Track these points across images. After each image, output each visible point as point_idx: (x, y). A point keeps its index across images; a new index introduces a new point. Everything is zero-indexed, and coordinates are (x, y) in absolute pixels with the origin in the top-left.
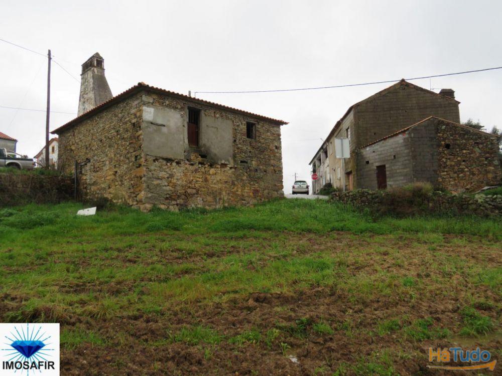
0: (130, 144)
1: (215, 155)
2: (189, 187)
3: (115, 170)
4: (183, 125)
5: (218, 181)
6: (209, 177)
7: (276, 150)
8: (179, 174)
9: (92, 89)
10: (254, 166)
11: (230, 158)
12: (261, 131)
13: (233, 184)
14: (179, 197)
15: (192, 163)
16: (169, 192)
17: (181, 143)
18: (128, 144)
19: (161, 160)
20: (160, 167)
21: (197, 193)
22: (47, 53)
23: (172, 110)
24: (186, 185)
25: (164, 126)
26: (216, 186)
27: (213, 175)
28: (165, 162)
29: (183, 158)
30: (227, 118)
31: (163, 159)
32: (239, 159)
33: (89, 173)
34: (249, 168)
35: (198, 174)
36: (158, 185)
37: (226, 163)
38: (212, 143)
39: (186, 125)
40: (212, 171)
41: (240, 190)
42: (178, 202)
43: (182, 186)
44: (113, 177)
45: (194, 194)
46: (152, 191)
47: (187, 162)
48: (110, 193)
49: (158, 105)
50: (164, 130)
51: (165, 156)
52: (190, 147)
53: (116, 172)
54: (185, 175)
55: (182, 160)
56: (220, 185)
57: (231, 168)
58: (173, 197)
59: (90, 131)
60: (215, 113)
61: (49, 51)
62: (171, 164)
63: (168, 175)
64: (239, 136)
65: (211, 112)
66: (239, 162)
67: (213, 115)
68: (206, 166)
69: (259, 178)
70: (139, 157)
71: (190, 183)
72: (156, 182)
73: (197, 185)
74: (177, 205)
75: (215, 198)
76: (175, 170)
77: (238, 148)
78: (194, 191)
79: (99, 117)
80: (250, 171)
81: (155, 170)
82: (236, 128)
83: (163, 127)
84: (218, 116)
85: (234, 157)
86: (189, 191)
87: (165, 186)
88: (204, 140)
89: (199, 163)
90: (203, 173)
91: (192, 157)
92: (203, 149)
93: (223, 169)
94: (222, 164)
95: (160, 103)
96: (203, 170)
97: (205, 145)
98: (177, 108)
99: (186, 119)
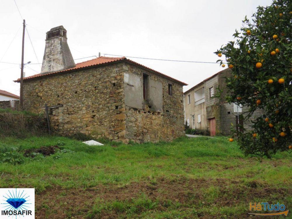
0: (110, 97)
1: (155, 106)
3: (93, 114)
4: (141, 86)
5: (156, 124)
6: (152, 121)
7: (181, 103)
8: (140, 119)
9: (59, 53)
10: (172, 114)
11: (161, 109)
12: (175, 90)
13: (163, 126)
14: (140, 134)
15: (145, 111)
16: (136, 131)
17: (140, 98)
18: (108, 97)
21: (148, 132)
23: (136, 76)
24: (143, 127)
25: (133, 86)
26: (155, 127)
27: (154, 120)
28: (133, 111)
29: (141, 108)
30: (160, 81)
31: (133, 108)
32: (165, 109)
33: (61, 114)
34: (170, 115)
35: (148, 119)
36: (131, 126)
37: (160, 112)
38: (154, 98)
40: (154, 117)
41: (166, 130)
42: (140, 138)
43: (141, 127)
44: (90, 119)
45: (146, 133)
46: (128, 130)
47: (143, 111)
48: (87, 130)
49: (130, 72)
50: (133, 89)
52: (144, 101)
53: (94, 116)
54: (142, 120)
56: (157, 127)
57: (162, 115)
59: (62, 84)
60: (155, 77)
61: (24, 21)
62: (136, 112)
63: (135, 120)
64: (165, 94)
65: (153, 77)
66: (165, 111)
67: (154, 79)
68: (151, 114)
69: (174, 122)
70: (119, 107)
71: (145, 125)
72: (130, 124)
73: (147, 127)
74: (139, 140)
75: (155, 135)
76: (138, 116)
77: (165, 102)
78: (146, 131)
79: (74, 75)
80: (170, 117)
81: (129, 116)
82: (164, 88)
84: (156, 79)
85: (163, 107)
86: (144, 130)
87: (134, 127)
88: (151, 96)
89: (148, 112)
90: (150, 118)
91: (145, 107)
92: (150, 102)
93: (158, 116)
94: (158, 112)
95: (131, 70)
96: (150, 116)
97: (151, 99)
98: (138, 74)
99: (142, 82)
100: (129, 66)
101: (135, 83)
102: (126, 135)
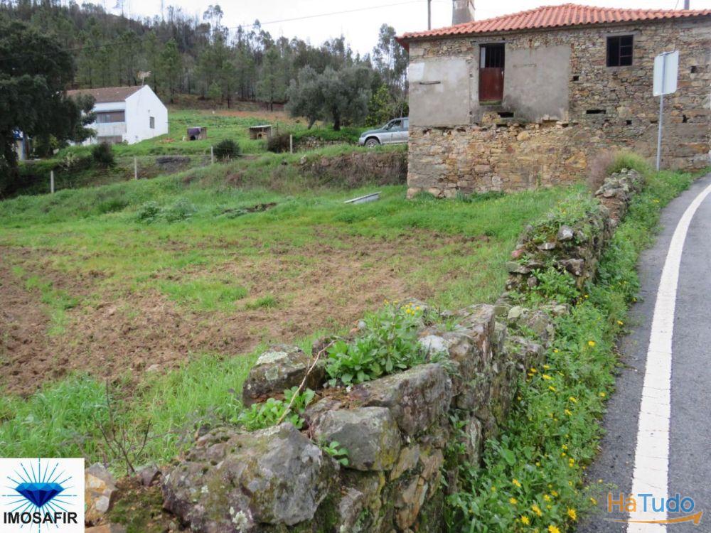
1: (529, 109)
2: (479, 163)
4: (471, 76)
5: (533, 150)
6: (514, 145)
8: (462, 146)
10: (620, 116)
11: (561, 110)
13: (566, 150)
14: (460, 177)
15: (484, 127)
16: (445, 172)
17: (466, 101)
19: (433, 131)
20: (432, 140)
21: (492, 171)
23: (453, 57)
24: (473, 160)
25: (439, 83)
26: (528, 158)
27: (523, 141)
28: (439, 132)
29: (467, 122)
30: (559, 43)
31: (436, 128)
32: (582, 109)
34: (607, 121)
35: (494, 142)
36: (428, 163)
37: (551, 119)
38: (522, 91)
39: (476, 74)
40: (524, 134)
41: (582, 161)
42: (459, 184)
43: (466, 162)
45: (486, 173)
46: (419, 172)
47: (475, 127)
49: (430, 55)
50: (439, 88)
51: (440, 124)
52: (481, 105)
54: (471, 146)
55: (468, 126)
56: (537, 156)
57: (565, 126)
58: (451, 178)
60: (531, 40)
62: (450, 133)
63: (443, 149)
64: (586, 67)
65: (524, 41)
66: (584, 113)
67: (527, 46)
68: (511, 129)
69: (635, 136)
71: (480, 156)
72: (424, 160)
73: (491, 160)
74: (457, 188)
75: (525, 176)
76: (455, 141)
77: (582, 90)
78: (487, 168)
80: (611, 125)
81: (424, 144)
82: (580, 54)
83: (437, 86)
84: (537, 44)
85: (572, 106)
86: (477, 168)
87: (439, 164)
88: (508, 90)
89: (499, 126)
90: (504, 140)
91: (485, 118)
92: (504, 104)
93: (545, 130)
94: (545, 121)
95: (433, 52)
96: (505, 135)
97: (508, 97)
98: (461, 52)
99: (477, 65)
100: (427, 46)
101: (447, 74)
102: (412, 180)
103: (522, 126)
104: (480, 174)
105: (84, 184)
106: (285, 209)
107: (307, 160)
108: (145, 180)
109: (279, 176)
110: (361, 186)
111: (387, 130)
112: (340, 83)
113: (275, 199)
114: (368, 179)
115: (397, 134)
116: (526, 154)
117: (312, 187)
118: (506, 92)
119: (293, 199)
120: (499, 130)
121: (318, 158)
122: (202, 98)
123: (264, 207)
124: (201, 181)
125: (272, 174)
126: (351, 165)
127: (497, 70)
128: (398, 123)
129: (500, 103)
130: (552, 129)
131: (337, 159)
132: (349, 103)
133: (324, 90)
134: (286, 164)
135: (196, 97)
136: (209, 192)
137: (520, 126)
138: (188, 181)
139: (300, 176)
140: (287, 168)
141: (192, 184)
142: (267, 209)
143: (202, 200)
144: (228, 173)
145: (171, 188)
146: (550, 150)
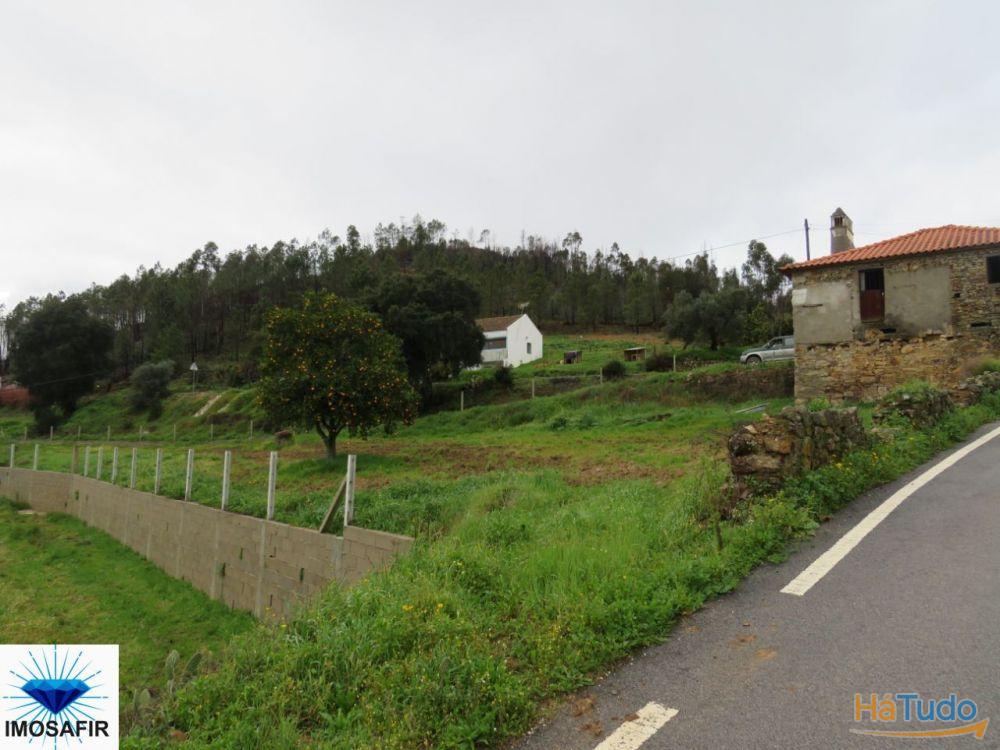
1: (912, 325)
2: (864, 375)
4: (852, 298)
5: (918, 362)
6: (898, 358)
8: (846, 360)
11: (945, 325)
13: (953, 362)
14: (847, 388)
15: (867, 343)
16: (831, 384)
17: (848, 320)
19: (818, 347)
20: (817, 355)
21: (878, 381)
22: (803, 223)
23: (834, 283)
24: (858, 373)
25: (821, 305)
26: (913, 369)
27: (907, 353)
28: (823, 349)
29: (851, 339)
30: (938, 265)
31: (820, 345)
32: (966, 323)
34: (993, 332)
35: (878, 356)
36: (813, 377)
37: (935, 332)
38: (904, 309)
39: (856, 296)
40: (907, 348)
42: (845, 394)
43: (851, 374)
45: (872, 383)
46: (806, 384)
47: (858, 343)
49: (812, 282)
50: (822, 310)
51: (824, 340)
52: (863, 322)
54: (856, 360)
55: (851, 342)
56: (923, 367)
57: (949, 338)
58: (837, 389)
60: (909, 265)
61: (806, 221)
62: (834, 349)
63: (828, 363)
64: (966, 285)
65: (903, 265)
66: (969, 326)
67: (905, 269)
68: (895, 343)
71: (865, 369)
72: (811, 373)
73: (876, 372)
74: (843, 398)
76: (839, 356)
77: (965, 305)
78: (872, 379)
80: (998, 336)
81: (810, 359)
82: (960, 274)
83: (819, 308)
84: (915, 267)
85: (955, 321)
86: (863, 380)
87: (825, 376)
88: (889, 308)
89: (882, 341)
90: (888, 353)
91: (868, 334)
92: (886, 321)
93: (929, 343)
94: (928, 335)
95: (815, 279)
96: (889, 349)
97: (890, 315)
98: (840, 278)
99: (856, 288)
100: (808, 274)
101: (828, 298)
102: (800, 392)
103: (906, 340)
104: (867, 385)
105: (488, 403)
106: (682, 419)
107: (694, 377)
108: (546, 398)
109: (667, 392)
110: (747, 400)
111: (769, 348)
112: (717, 305)
113: (670, 411)
114: (754, 393)
115: (779, 351)
116: (912, 366)
117: (699, 401)
118: (887, 312)
119: (687, 410)
120: (882, 344)
121: (703, 375)
122: (568, 324)
123: (660, 418)
124: (596, 398)
125: (660, 390)
126: (736, 381)
127: (877, 292)
128: (781, 341)
129: (882, 321)
130: (936, 342)
131: (722, 376)
132: (725, 324)
133: (701, 312)
134: (672, 381)
135: (561, 323)
136: (604, 407)
137: (904, 340)
138: (585, 397)
139: (687, 392)
140: (675, 385)
141: (588, 401)
142: (664, 420)
143: (599, 413)
144: (620, 390)
145: (570, 404)
146: (936, 361)
